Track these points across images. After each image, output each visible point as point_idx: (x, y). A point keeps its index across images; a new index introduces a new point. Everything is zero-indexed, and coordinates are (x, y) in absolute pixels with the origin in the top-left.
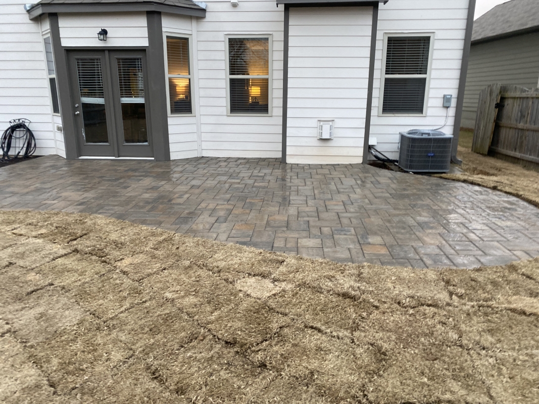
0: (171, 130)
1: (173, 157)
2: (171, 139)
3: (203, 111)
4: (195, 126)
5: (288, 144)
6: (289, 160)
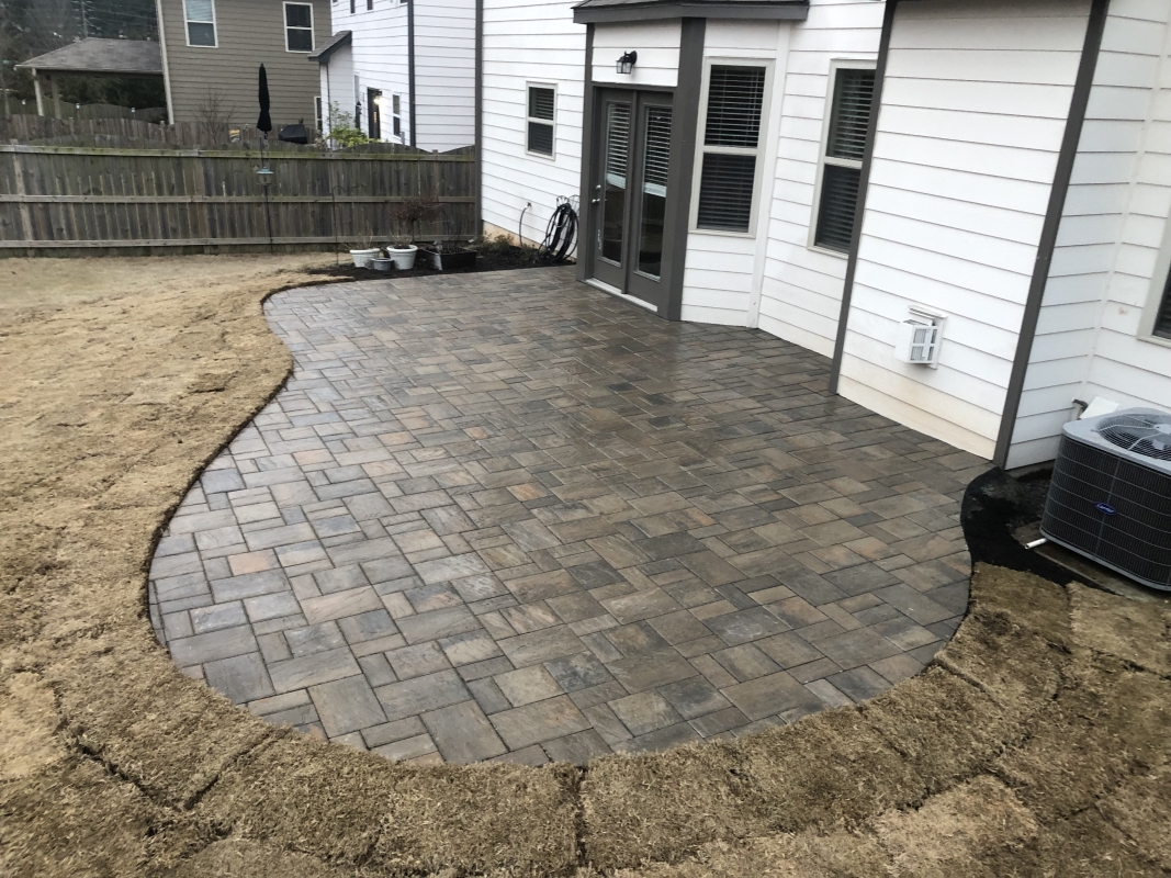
0: (692, 259)
1: (688, 314)
2: (690, 278)
3: (776, 229)
4: (751, 260)
5: (847, 348)
6: (844, 390)
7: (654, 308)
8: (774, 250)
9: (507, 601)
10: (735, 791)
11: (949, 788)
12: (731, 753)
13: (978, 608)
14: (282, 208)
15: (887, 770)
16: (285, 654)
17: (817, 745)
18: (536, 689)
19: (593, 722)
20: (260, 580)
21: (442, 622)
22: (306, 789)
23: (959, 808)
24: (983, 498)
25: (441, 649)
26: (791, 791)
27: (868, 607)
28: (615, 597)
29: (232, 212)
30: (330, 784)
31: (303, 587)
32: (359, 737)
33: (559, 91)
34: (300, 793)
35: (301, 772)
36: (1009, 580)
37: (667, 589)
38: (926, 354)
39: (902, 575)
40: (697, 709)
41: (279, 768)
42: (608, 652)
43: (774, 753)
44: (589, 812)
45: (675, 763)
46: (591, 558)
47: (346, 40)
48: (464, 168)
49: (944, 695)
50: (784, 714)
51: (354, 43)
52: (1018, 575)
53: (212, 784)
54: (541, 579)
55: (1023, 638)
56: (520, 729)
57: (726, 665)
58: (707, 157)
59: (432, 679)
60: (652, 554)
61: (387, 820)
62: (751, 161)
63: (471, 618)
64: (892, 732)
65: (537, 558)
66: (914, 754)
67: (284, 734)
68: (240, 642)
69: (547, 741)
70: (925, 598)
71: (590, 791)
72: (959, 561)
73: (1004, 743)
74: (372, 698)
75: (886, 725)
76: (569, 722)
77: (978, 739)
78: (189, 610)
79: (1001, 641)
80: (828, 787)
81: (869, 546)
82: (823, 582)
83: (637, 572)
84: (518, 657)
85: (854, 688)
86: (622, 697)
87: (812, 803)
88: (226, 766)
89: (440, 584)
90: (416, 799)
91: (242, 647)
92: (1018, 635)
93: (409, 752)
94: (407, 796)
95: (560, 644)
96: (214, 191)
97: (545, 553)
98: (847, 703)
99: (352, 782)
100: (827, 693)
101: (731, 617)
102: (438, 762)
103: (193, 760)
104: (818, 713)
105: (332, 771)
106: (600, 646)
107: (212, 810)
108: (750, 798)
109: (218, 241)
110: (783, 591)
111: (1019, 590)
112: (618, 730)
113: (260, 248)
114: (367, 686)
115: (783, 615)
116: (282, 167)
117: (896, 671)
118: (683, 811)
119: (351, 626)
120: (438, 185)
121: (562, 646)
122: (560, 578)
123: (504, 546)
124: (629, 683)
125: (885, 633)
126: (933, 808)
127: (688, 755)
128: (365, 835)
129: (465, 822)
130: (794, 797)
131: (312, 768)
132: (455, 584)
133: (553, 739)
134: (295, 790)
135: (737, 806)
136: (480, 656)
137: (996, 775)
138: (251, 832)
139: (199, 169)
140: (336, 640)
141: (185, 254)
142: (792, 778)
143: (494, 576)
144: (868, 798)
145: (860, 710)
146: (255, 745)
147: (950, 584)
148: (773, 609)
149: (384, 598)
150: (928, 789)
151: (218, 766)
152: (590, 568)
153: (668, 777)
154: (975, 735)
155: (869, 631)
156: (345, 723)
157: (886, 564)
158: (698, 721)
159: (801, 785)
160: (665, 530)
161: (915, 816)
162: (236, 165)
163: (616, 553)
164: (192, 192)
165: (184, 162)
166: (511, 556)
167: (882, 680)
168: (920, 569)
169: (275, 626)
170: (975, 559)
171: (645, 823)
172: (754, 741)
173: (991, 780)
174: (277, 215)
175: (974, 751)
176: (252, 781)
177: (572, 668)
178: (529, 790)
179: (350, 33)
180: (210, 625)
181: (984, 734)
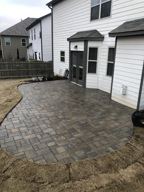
0: (87, 78)
1: (87, 87)
2: (87, 81)
3: (100, 73)
4: (97, 78)
5: (112, 92)
6: (112, 98)
7: (81, 86)
8: (100, 76)
9: (57, 135)
10: (95, 166)
11: (131, 165)
12: (95, 160)
13: (135, 134)
14: (21, 71)
15: (121, 162)
16: (20, 146)
17: (109, 158)
18: (62, 150)
19: (72, 155)
20: (16, 133)
21: (47, 139)
22: (23, 169)
23: (133, 168)
24: (135, 116)
25: (46, 144)
26: (105, 166)
27: (117, 134)
28: (75, 134)
29: (13, 72)
30: (27, 168)
31: (23, 134)
32: (33, 160)
33: (65, 52)
34: (22, 170)
35: (23, 166)
36: (139, 129)
37: (84, 132)
38: (125, 92)
39: (122, 129)
40: (89, 153)
41: (19, 166)
42: (74, 144)
43: (102, 160)
44: (71, 171)
45: (85, 162)
46: (72, 128)
47: (31, 44)
48: (51, 64)
49: (130, 149)
50: (104, 153)
51: (33, 45)
52: (141, 128)
53: (7, 169)
54: (63, 132)
55: (142, 139)
56: (59, 157)
57: (94, 145)
58: (89, 62)
59: (45, 149)
60: (82, 127)
61: (37, 174)
62: (96, 62)
63: (52, 139)
64: (121, 155)
65: (63, 128)
66: (125, 159)
67: (20, 160)
68: (13, 144)
69: (64, 159)
70: (126, 133)
71: (71, 168)
72: (131, 126)
73: (140, 157)
74: (35, 153)
75: (120, 154)
76: (68, 156)
77: (136, 156)
78: (4, 139)
79: (139, 139)
80: (111, 165)
81: (117, 124)
82: (110, 130)
83: (79, 130)
84: (59, 145)
85: (115, 148)
86: (77, 151)
87: (108, 168)
88: (10, 166)
89: (46, 133)
90: (42, 170)
91: (13, 145)
92: (141, 138)
93: (41, 162)
94: (40, 170)
95: (66, 142)
96: (10, 69)
97: (64, 127)
98: (114, 151)
99: (31, 167)
100: (110, 149)
101: (95, 137)
102: (46, 163)
103: (4, 165)
104: (109, 153)
105: (28, 166)
106: (73, 143)
107: (7, 173)
108: (98, 168)
109: (11, 77)
110: (103, 132)
111: (141, 131)
112: (76, 157)
113: (17, 78)
114: (34, 151)
115: (103, 136)
116: (21, 65)
117: (122, 145)
118: (87, 170)
119: (31, 140)
120: (46, 67)
121: (67, 143)
122: (66, 131)
123: (57, 126)
124: (78, 149)
125: (120, 139)
126: (129, 168)
127: (88, 161)
128: (33, 177)
129: (50, 174)
130: (105, 167)
131: (25, 165)
132: (49, 133)
133: (65, 159)
134: (21, 169)
135: (96, 169)
136: (53, 145)
137: (139, 162)
138: (14, 177)
139: (7, 65)
140: (29, 143)
141: (5, 79)
142: (105, 164)
143: (55, 131)
144: (118, 167)
145: (116, 152)
146: (15, 162)
147: (130, 130)
148: (102, 135)
149: (37, 136)
150: (128, 165)
151: (8, 166)
152: (71, 129)
153: (84, 165)
154: (135, 156)
155: (117, 138)
156: (30, 157)
157: (120, 127)
158: (89, 155)
159: (107, 165)
160: (84, 123)
161: (125, 170)
162: (13, 64)
163: (75, 127)
164: (6, 69)
165: (5, 64)
166: (58, 128)
167: (119, 147)
168: (125, 128)
169: (19, 141)
170: (134, 126)
171: (81, 173)
172: (98, 158)
173: (138, 163)
174: (20, 72)
175: (135, 158)
176: (14, 168)
177: (68, 147)
178: (61, 168)
179: (32, 43)
180: (8, 141)
181: (136, 155)
